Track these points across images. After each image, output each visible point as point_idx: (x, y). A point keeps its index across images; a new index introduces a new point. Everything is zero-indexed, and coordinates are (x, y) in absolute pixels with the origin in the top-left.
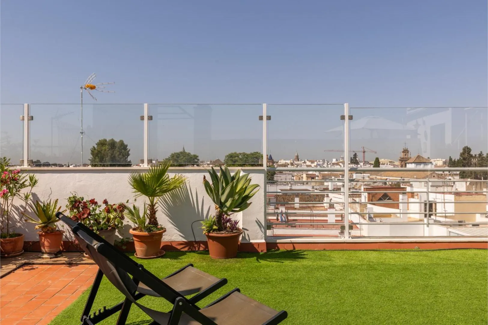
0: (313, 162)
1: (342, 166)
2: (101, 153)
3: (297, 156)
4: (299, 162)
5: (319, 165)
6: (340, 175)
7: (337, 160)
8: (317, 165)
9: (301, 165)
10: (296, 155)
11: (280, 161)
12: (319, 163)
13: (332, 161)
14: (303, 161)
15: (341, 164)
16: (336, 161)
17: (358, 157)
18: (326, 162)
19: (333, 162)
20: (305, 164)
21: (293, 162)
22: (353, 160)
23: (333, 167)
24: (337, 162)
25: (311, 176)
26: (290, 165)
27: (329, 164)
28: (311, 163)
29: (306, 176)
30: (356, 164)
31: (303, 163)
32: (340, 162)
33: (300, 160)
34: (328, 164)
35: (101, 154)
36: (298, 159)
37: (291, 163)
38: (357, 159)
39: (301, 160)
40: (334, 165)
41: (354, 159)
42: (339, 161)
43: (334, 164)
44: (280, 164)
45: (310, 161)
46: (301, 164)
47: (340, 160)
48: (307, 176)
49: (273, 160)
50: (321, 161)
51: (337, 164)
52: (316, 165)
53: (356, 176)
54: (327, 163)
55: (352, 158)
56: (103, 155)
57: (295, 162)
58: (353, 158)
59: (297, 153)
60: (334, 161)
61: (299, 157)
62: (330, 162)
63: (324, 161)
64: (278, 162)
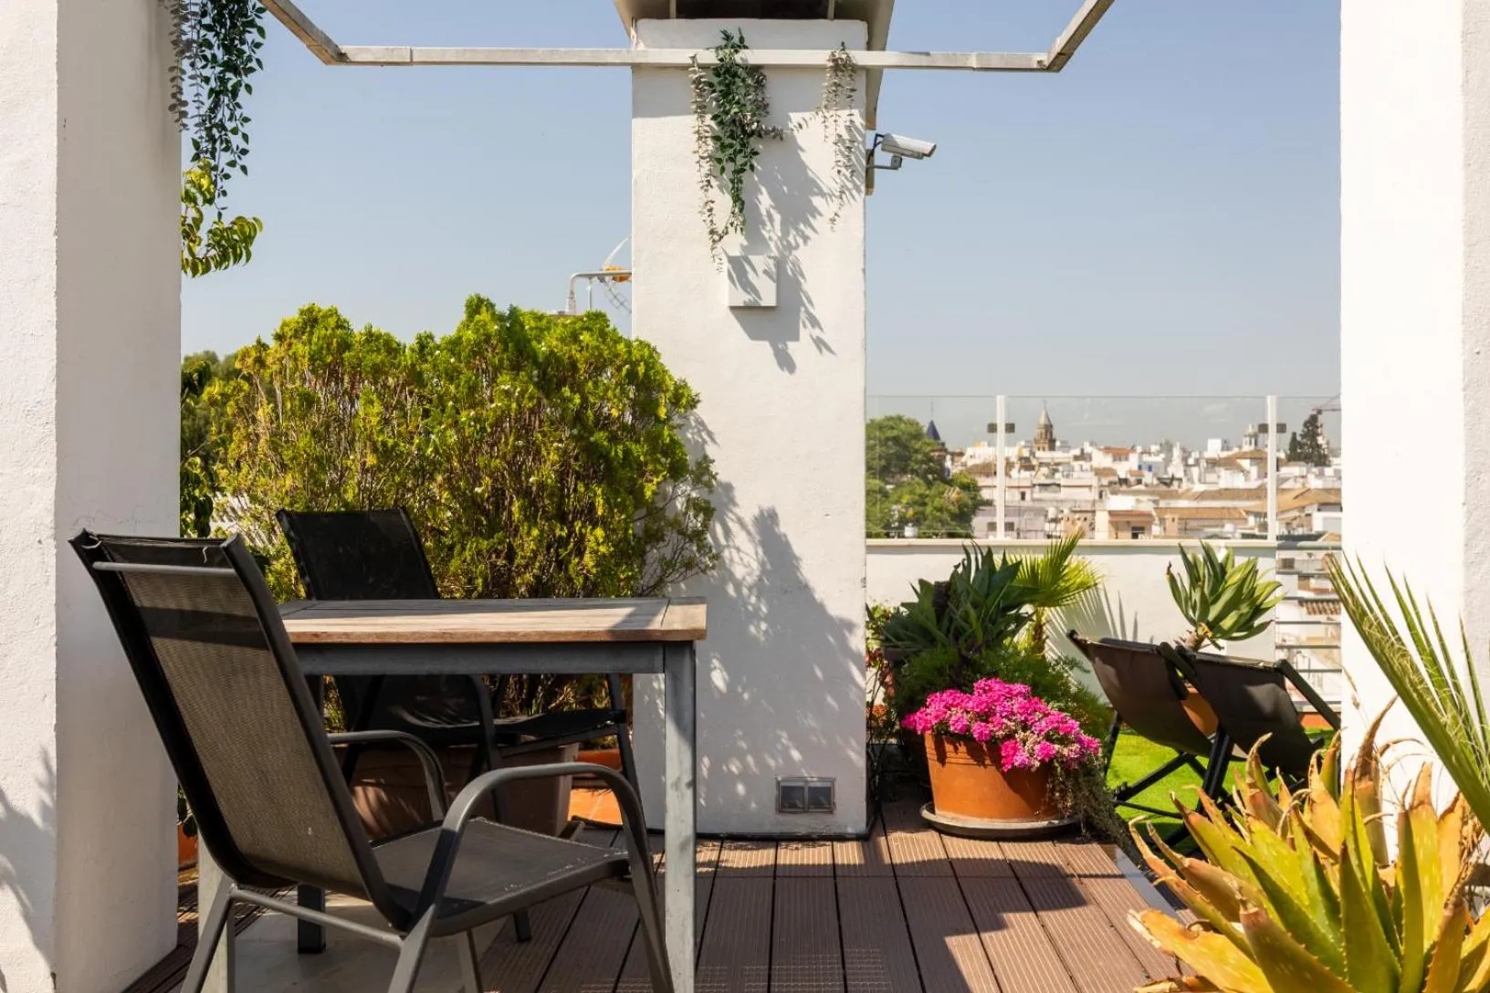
0: (1120, 455)
1: (1254, 471)
2: (195, 415)
3: (1048, 428)
4: (1058, 455)
5: (1150, 469)
6: (1248, 513)
7: (1226, 446)
8: (1140, 467)
9: (1067, 468)
10: (1042, 421)
11: (969, 451)
12: (1146, 458)
13: (1206, 450)
14: (1077, 452)
15: (1245, 463)
16: (1223, 449)
17: (1325, 434)
18: (1177, 453)
19: (1208, 455)
20: (1086, 465)
21: (1033, 454)
22: (1301, 445)
23: (1211, 477)
24: (1225, 454)
25: (1128, 523)
26: (1017, 466)
27: (1191, 461)
28: (1115, 460)
29: (1111, 522)
30: (1316, 465)
31: (1076, 458)
32: (1243, 456)
33: (1058, 444)
34: (1187, 465)
35: (194, 420)
36: (1049, 438)
37: (1021, 459)
38: (1320, 440)
39: (1066, 447)
40: (1217, 469)
41: (1305, 440)
42: (1236, 450)
43: (1214, 463)
44: (970, 463)
45: (1107, 450)
46: (1068, 463)
47: (1240, 447)
48: (1115, 519)
49: (943, 444)
50: (1154, 448)
51: (1229, 463)
52: (1135, 468)
53: (1325, 519)
54: (1185, 459)
55: (1299, 438)
56: (202, 422)
57: (1039, 454)
58: (1303, 436)
59: (1047, 416)
60: (1214, 448)
61: (1056, 433)
62: (1195, 455)
63: (1167, 448)
64: (961, 454)
